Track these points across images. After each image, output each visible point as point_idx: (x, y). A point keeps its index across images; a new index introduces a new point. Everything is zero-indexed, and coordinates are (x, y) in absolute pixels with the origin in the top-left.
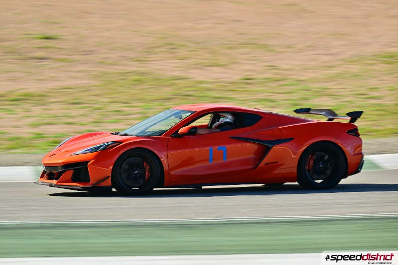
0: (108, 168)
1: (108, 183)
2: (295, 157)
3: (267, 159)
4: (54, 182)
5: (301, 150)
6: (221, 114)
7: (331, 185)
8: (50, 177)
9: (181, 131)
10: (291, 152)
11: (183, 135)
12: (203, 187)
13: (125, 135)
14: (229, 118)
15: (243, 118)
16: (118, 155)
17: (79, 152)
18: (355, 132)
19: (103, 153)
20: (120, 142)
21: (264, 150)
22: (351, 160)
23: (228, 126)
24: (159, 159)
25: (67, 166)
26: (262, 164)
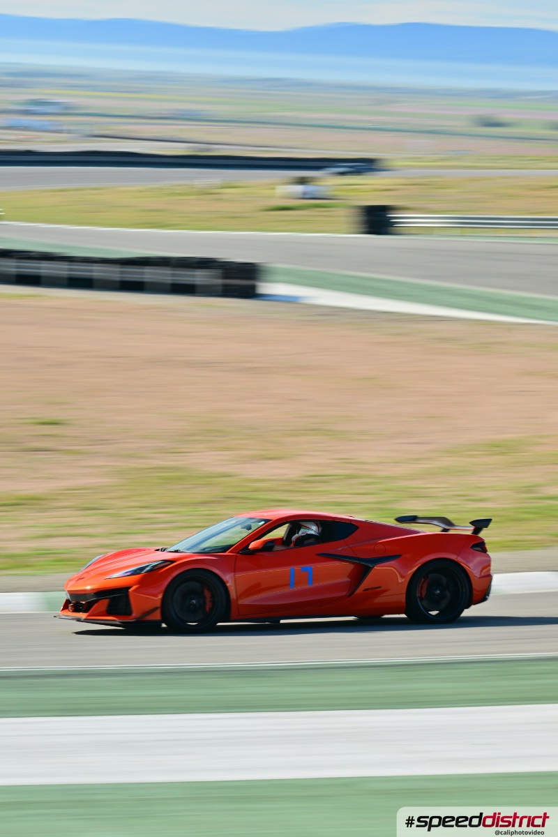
0: (156, 596)
1: (157, 616)
2: (403, 581)
3: (367, 583)
4: (83, 615)
5: (410, 572)
6: (302, 523)
7: (450, 618)
8: (77, 608)
9: (253, 545)
10: (398, 575)
11: (255, 551)
12: (282, 621)
13: (176, 551)
14: (313, 530)
15: (334, 529)
16: (169, 579)
17: (118, 575)
18: (481, 546)
19: (150, 576)
20: (172, 561)
21: (361, 571)
22: (477, 585)
23: (311, 541)
24: (223, 583)
25: (101, 593)
26: (360, 590)
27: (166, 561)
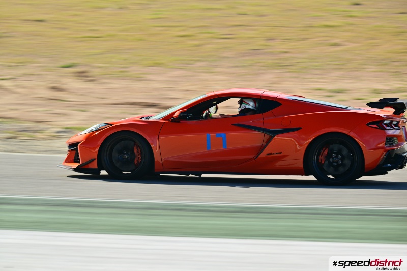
0: (94, 150)
2: (302, 149)
5: (307, 141)
6: (244, 100)
10: (296, 143)
12: (203, 176)
14: (251, 105)
18: (377, 124)
20: (111, 124)
26: (263, 155)
27: (108, 124)
